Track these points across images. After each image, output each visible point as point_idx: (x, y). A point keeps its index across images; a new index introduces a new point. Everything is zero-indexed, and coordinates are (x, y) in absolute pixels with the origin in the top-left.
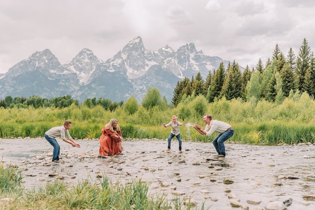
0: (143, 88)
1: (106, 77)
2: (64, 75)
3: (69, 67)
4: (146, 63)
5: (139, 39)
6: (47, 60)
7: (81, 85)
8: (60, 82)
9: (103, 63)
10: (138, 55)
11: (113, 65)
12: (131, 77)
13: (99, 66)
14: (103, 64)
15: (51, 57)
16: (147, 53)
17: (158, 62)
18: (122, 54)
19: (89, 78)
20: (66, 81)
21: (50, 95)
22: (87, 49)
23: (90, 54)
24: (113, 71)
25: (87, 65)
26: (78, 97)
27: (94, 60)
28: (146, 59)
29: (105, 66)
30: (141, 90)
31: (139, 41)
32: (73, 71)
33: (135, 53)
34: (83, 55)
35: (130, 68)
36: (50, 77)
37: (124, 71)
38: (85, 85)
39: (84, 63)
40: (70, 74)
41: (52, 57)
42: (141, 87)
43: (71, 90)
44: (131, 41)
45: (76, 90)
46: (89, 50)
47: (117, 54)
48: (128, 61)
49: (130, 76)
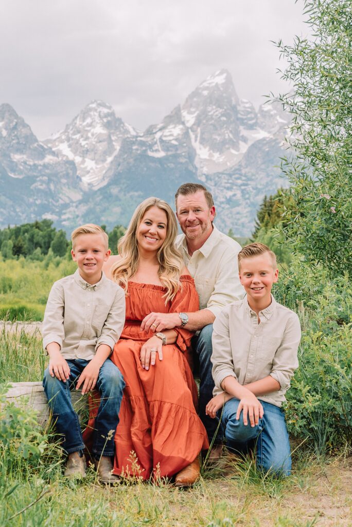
0: (234, 195)
1: (145, 169)
2: (45, 166)
3: (56, 146)
4: (241, 134)
5: (225, 75)
6: (6, 129)
7: (87, 190)
8: (35, 181)
9: (137, 137)
10: (223, 115)
11: (161, 141)
12: (205, 170)
13: (127, 145)
14: (139, 139)
15: (14, 123)
16: (243, 109)
17: (270, 132)
18: (184, 113)
19: (104, 172)
20: (50, 180)
21: (12, 213)
22: (99, 102)
23: (106, 116)
24: (162, 154)
25: (100, 142)
26: (79, 219)
27: (117, 128)
28: (243, 124)
29: (142, 144)
30: (229, 201)
31: (224, 81)
32: (67, 157)
33: (214, 111)
34: (91, 116)
35: (202, 147)
36: (13, 171)
37: (188, 154)
38: (96, 188)
39: (93, 135)
40: (58, 163)
41: (17, 123)
42: (229, 194)
43: (61, 202)
44: (205, 81)
45: (72, 202)
46: (105, 106)
47: (172, 112)
48: (199, 130)
49: (202, 165)
